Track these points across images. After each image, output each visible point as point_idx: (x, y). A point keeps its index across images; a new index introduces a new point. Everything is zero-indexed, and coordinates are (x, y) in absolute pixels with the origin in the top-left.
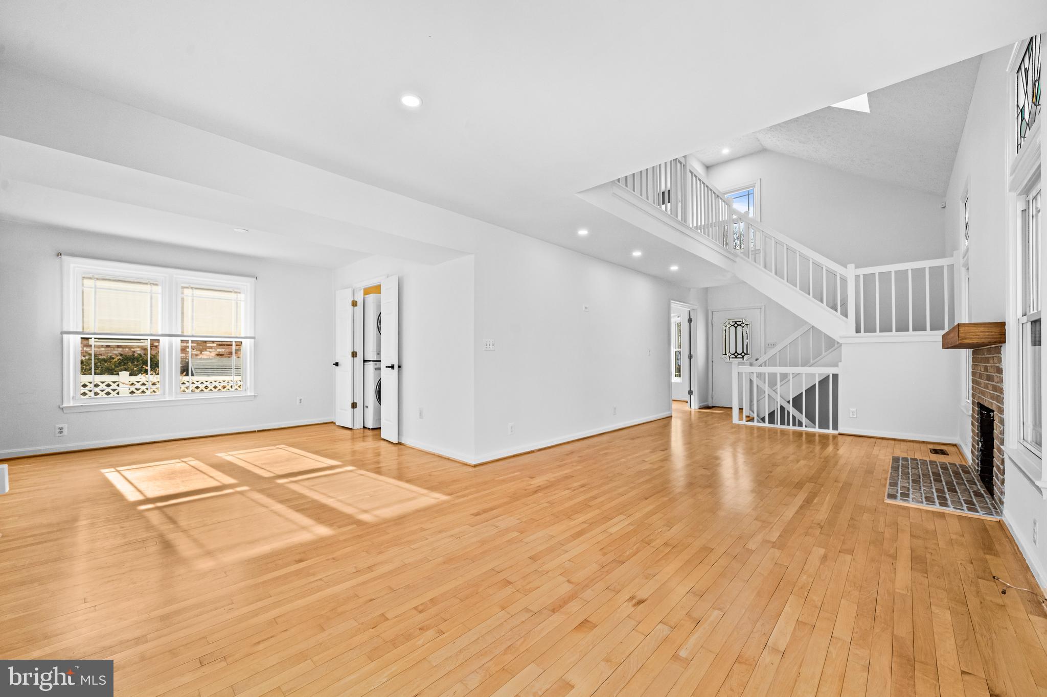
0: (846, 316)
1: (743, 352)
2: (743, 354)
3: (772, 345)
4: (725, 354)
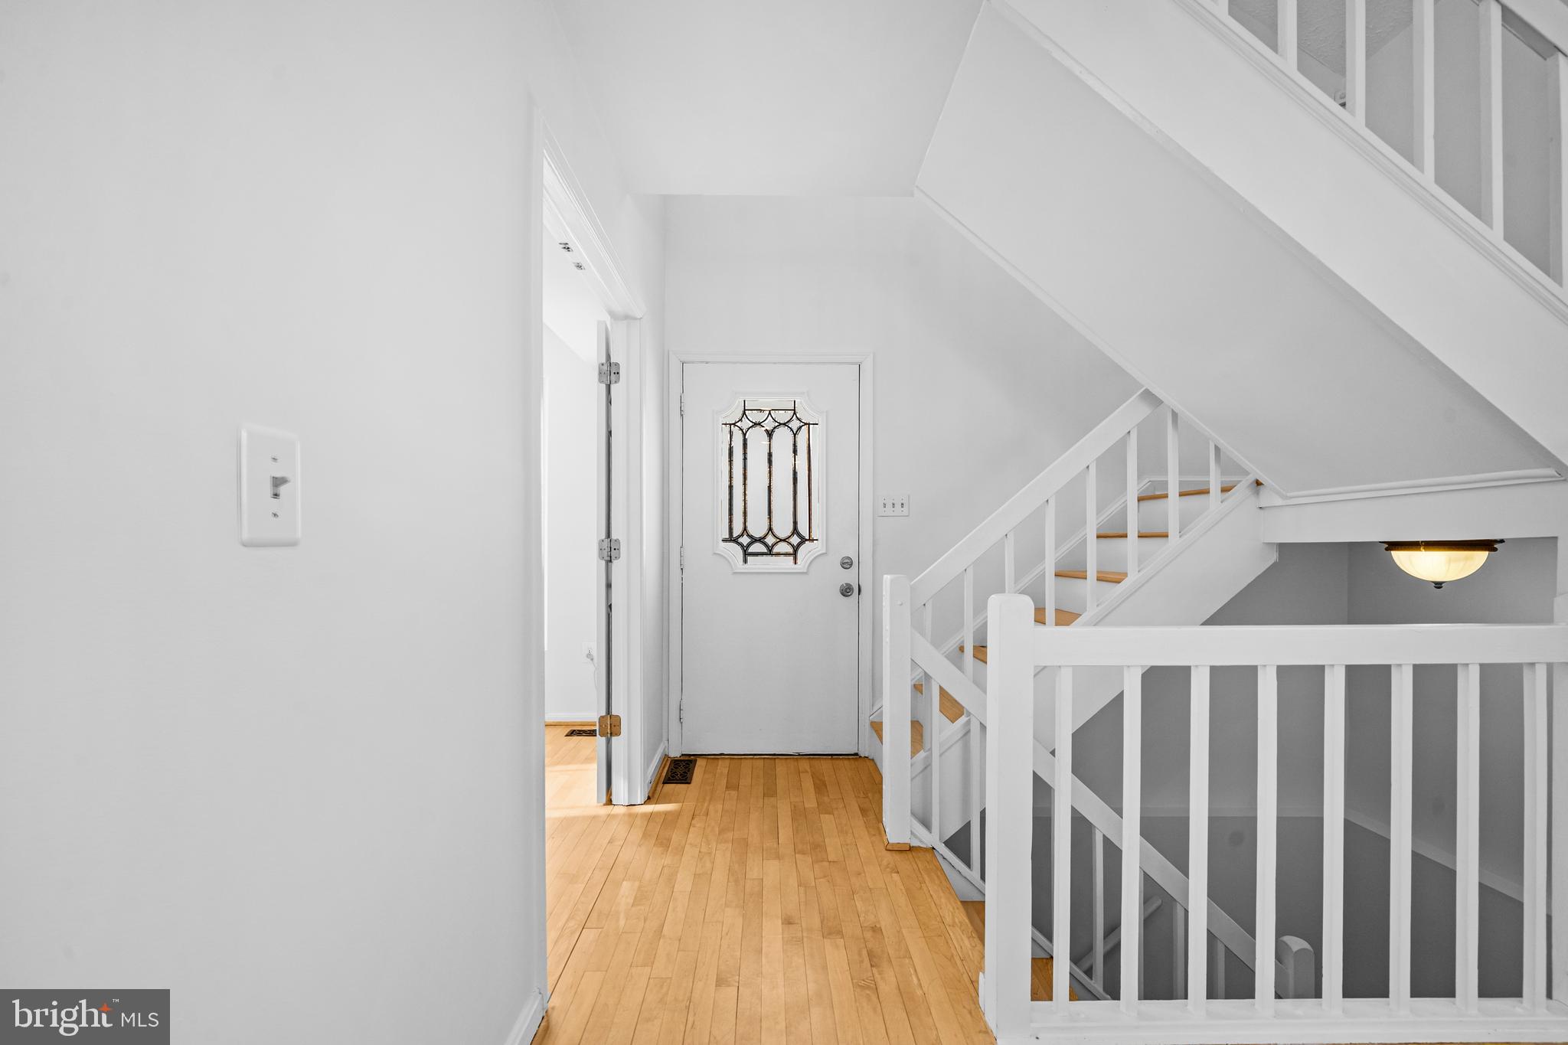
1: (795, 531)
2: (796, 540)
3: (897, 506)
4: (731, 540)
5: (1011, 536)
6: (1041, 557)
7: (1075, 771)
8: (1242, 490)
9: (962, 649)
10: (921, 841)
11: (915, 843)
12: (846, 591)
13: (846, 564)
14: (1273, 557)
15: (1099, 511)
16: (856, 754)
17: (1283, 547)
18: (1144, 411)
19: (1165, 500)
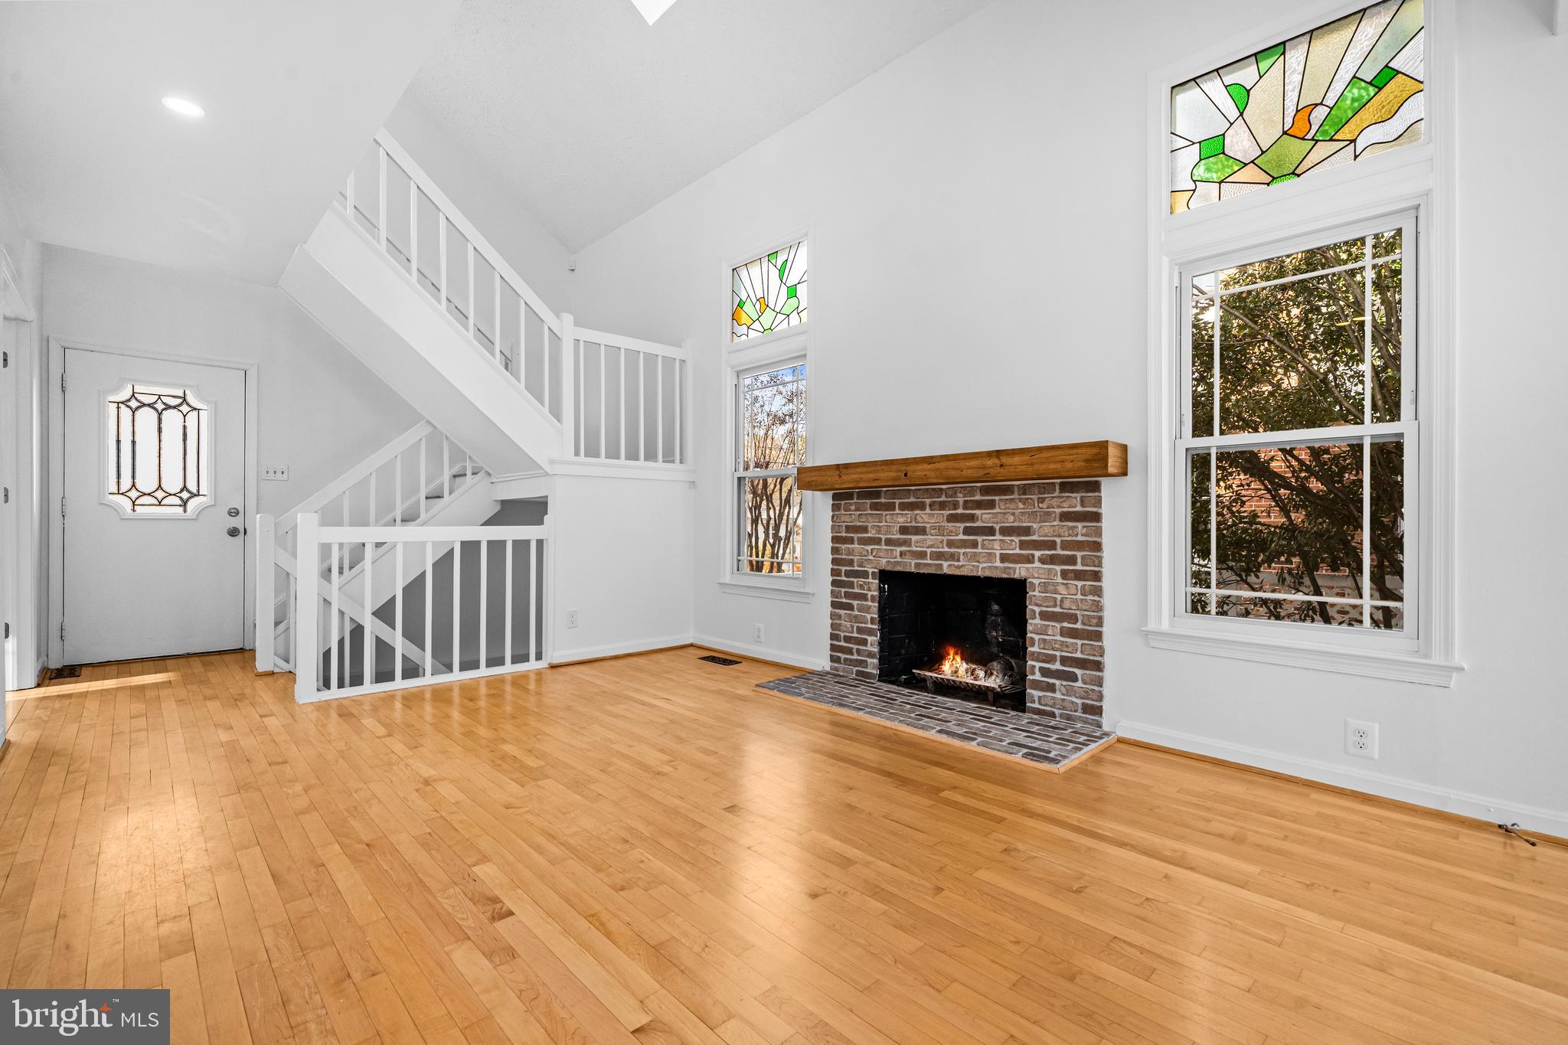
0: (559, 419)
1: (185, 488)
2: (185, 495)
3: (279, 474)
4: (118, 493)
5: (347, 493)
6: (393, 508)
7: (404, 635)
8: (481, 475)
9: (330, 570)
10: (282, 669)
11: (276, 670)
12: (233, 532)
13: (234, 513)
14: (498, 508)
15: (427, 484)
16: (241, 649)
17: (504, 503)
18: (428, 430)
19: (463, 478)
